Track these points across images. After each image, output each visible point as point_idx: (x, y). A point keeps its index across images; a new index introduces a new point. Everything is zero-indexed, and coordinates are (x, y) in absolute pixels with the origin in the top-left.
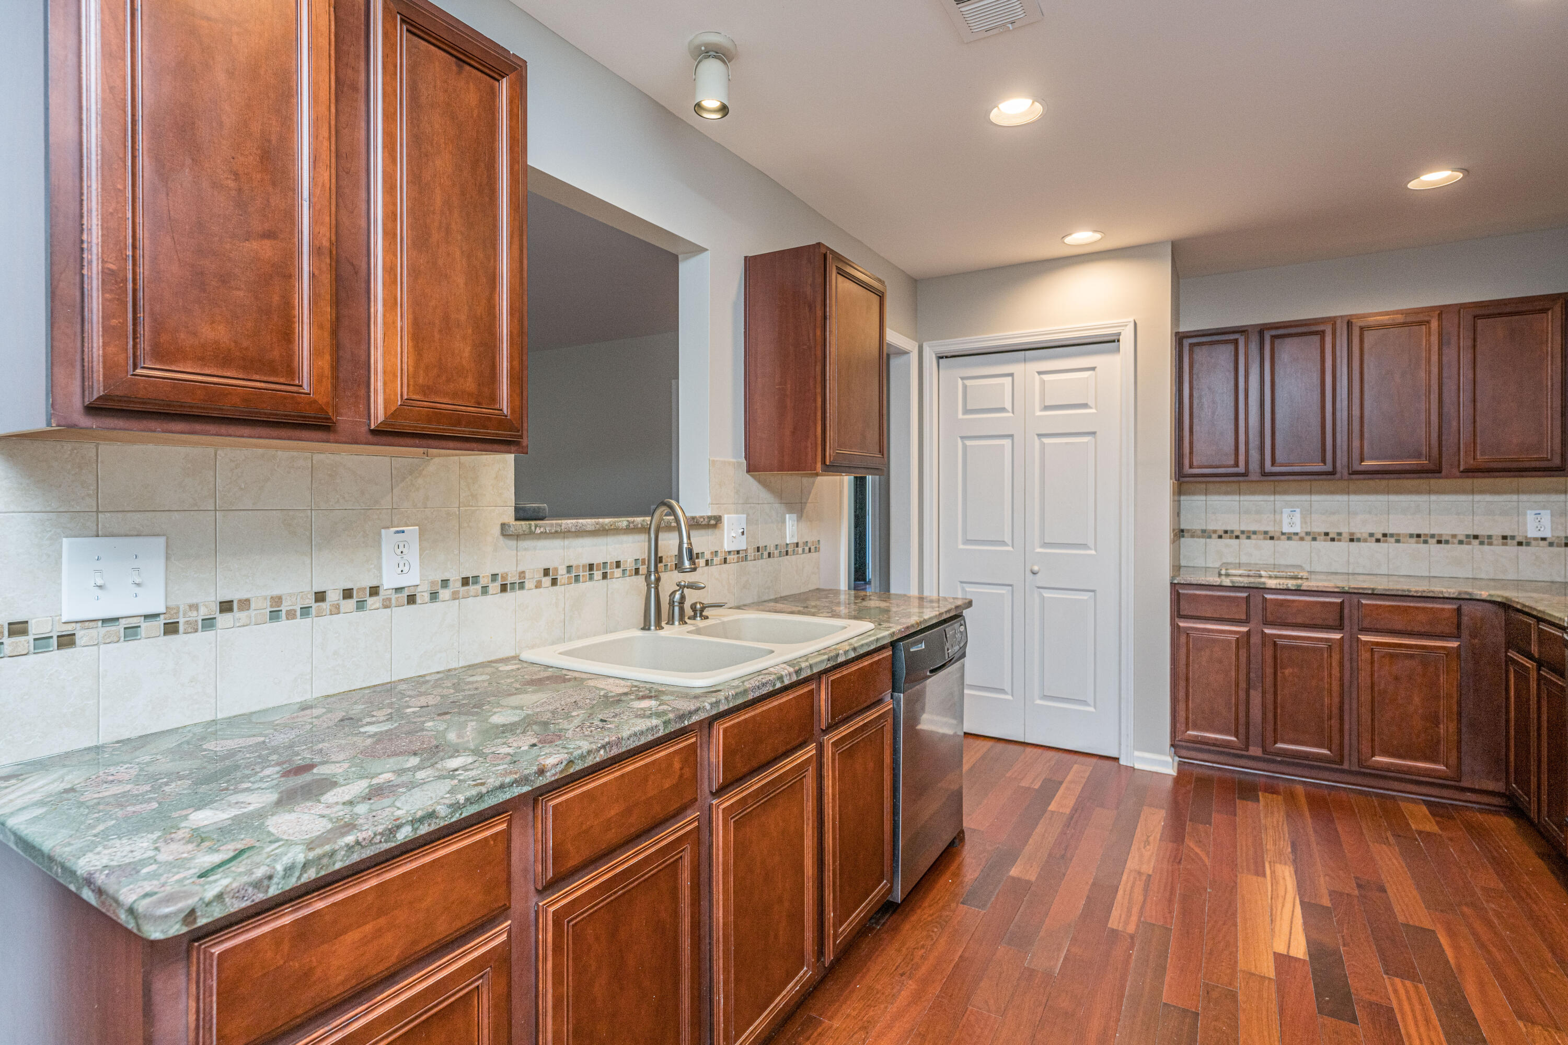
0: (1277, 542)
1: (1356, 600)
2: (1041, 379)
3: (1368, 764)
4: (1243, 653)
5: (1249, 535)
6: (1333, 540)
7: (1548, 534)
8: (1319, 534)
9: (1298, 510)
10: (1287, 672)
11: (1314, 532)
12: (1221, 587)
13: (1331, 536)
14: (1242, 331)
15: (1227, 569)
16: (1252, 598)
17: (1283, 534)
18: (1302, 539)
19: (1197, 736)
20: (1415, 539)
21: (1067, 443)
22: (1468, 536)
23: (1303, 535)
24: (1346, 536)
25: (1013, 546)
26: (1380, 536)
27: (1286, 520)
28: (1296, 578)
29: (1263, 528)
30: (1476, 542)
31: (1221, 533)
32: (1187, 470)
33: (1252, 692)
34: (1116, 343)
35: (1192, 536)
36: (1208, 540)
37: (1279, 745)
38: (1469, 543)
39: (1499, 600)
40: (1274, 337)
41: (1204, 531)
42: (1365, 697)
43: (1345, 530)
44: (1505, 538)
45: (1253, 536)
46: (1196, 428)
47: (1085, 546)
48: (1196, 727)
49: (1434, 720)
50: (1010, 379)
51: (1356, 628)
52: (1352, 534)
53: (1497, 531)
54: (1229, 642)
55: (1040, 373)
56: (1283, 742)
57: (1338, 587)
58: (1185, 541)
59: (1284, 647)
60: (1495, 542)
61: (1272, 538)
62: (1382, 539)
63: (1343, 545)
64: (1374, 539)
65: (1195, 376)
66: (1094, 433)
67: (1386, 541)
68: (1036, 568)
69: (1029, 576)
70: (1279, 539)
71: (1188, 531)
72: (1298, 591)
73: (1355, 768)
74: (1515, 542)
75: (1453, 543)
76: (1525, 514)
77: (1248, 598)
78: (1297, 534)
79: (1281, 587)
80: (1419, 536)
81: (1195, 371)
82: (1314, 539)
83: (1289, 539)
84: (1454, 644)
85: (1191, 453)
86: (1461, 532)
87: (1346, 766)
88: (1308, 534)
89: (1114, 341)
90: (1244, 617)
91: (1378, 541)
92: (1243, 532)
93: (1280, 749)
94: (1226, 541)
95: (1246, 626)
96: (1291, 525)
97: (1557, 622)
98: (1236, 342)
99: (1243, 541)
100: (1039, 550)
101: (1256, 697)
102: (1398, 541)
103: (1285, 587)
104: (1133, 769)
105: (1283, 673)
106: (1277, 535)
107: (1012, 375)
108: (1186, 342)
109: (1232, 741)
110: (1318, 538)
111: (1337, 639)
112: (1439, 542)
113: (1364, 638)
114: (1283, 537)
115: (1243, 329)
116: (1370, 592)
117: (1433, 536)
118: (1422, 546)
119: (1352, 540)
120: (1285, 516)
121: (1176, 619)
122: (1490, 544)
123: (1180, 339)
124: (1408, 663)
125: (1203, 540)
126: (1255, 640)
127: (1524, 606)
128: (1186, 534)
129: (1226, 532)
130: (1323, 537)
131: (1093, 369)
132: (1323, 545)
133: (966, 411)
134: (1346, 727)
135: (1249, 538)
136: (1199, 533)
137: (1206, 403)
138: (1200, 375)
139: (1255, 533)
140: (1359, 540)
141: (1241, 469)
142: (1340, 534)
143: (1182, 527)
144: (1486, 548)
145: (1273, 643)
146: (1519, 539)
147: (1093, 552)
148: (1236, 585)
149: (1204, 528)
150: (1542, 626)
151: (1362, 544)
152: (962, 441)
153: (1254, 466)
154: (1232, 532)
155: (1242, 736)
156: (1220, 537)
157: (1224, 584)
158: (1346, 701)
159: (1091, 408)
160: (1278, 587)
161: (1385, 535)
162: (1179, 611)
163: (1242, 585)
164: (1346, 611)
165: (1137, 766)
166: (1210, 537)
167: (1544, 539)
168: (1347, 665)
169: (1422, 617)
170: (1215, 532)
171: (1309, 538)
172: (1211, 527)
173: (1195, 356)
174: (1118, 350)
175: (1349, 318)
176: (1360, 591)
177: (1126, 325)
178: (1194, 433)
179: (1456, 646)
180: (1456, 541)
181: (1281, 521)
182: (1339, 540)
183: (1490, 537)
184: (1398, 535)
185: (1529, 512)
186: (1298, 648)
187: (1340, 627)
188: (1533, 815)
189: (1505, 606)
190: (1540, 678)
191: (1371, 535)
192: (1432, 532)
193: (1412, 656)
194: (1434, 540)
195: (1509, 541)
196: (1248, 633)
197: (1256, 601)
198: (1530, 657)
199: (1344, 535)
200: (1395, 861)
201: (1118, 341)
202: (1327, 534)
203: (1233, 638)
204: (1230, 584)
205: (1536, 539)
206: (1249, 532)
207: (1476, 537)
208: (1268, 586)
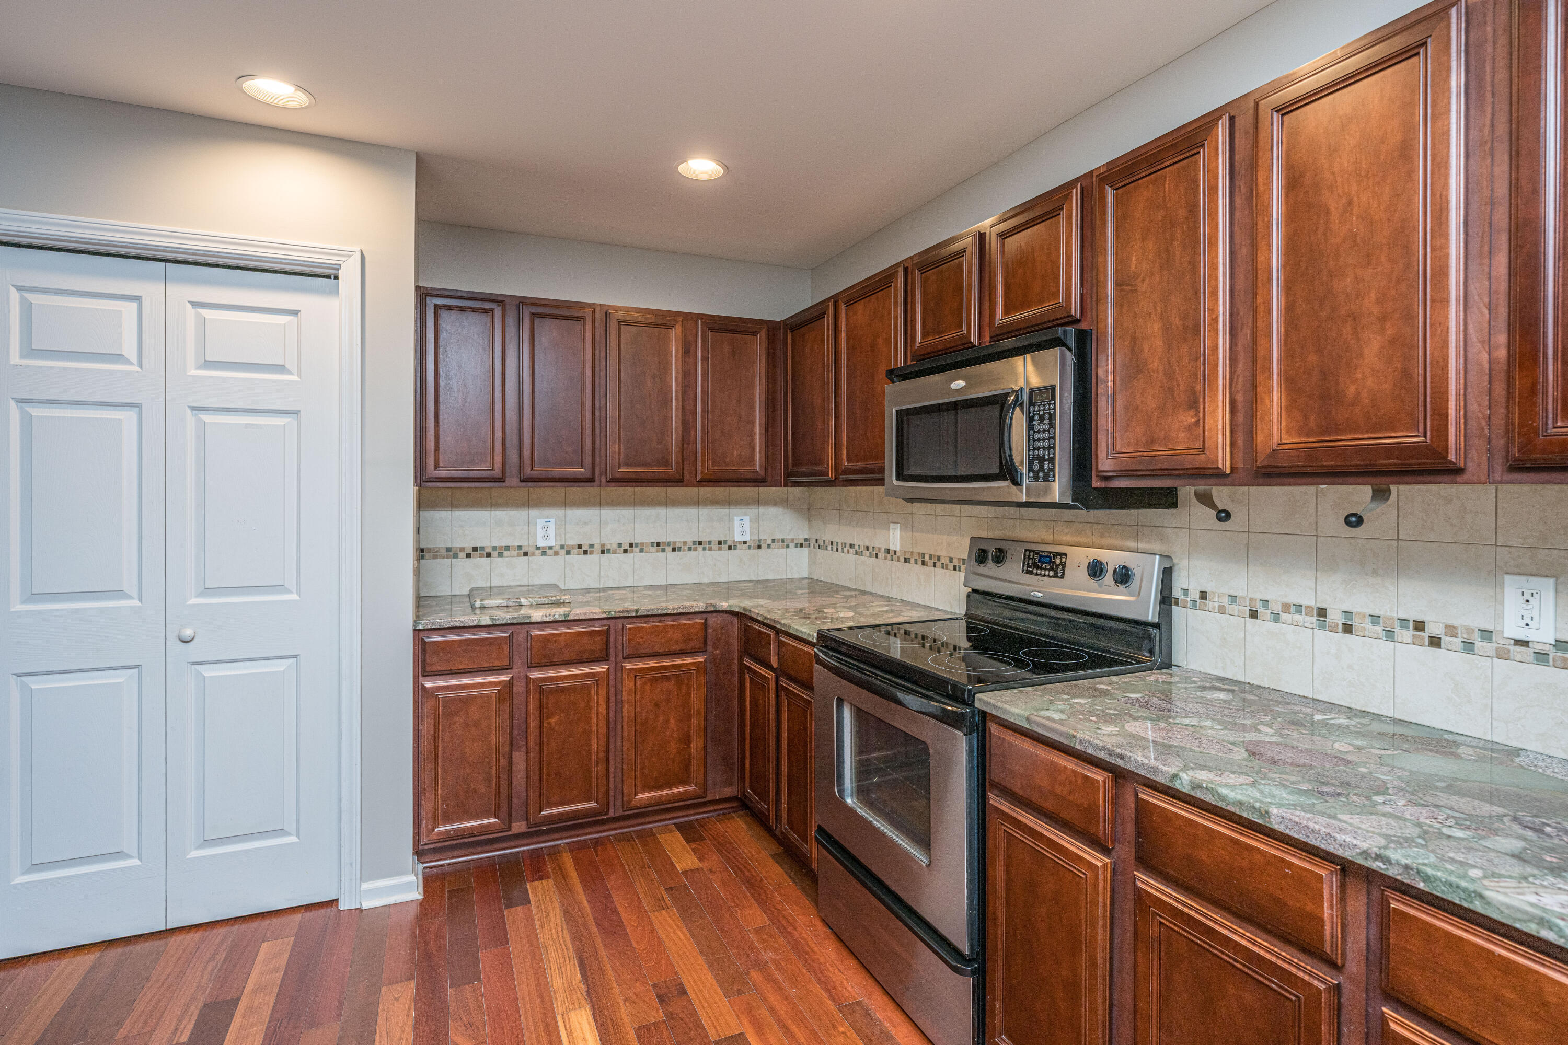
0: (530, 558)
1: (620, 626)
2: (198, 315)
3: (633, 803)
4: (505, 708)
5: (501, 551)
6: (585, 552)
7: (747, 538)
8: (573, 547)
9: (553, 520)
10: (553, 721)
11: (568, 545)
12: (478, 627)
13: (584, 548)
14: (500, 300)
15: (482, 600)
16: (515, 637)
17: (538, 548)
18: (556, 553)
19: (448, 832)
20: (655, 548)
21: (247, 426)
22: (695, 543)
23: (557, 548)
24: (597, 548)
25: (140, 599)
26: (627, 547)
27: (540, 533)
28: (558, 604)
29: (517, 544)
30: (700, 548)
31: (470, 551)
32: (431, 471)
33: (516, 755)
34: (332, 281)
35: (435, 557)
36: (453, 560)
37: (546, 812)
38: (696, 550)
39: (737, 610)
40: (534, 315)
41: (448, 549)
42: (628, 731)
43: (597, 542)
44: (720, 543)
45: (506, 553)
46: (443, 416)
47: (280, 588)
48: (447, 819)
49: (686, 740)
50: (134, 305)
51: (620, 656)
52: (603, 545)
53: (715, 538)
54: (489, 696)
55: (195, 304)
56: (550, 805)
57: (605, 612)
58: (426, 563)
59: (551, 691)
60: (714, 547)
61: (526, 554)
62: (629, 549)
63: (595, 557)
64: (622, 549)
65: (441, 350)
66: (296, 412)
67: (632, 552)
68: (188, 633)
69: (175, 647)
70: (533, 555)
71: (429, 550)
72: (566, 622)
73: (620, 813)
74: (727, 547)
75: (684, 550)
76: (733, 520)
77: (511, 637)
78: (550, 548)
79: (548, 619)
80: (658, 544)
81: (441, 342)
82: (568, 553)
83: (544, 554)
84: (701, 659)
85: (437, 450)
86: (690, 539)
87: (611, 814)
88: (562, 547)
89: (329, 277)
90: (506, 662)
91: (625, 551)
92: (494, 548)
93: (545, 817)
94: (476, 560)
95: (508, 674)
96: (546, 538)
97: (805, 637)
98: (491, 312)
99: (495, 559)
100: (194, 601)
101: (519, 758)
102: (641, 551)
103: (552, 619)
104: (360, 910)
105: (549, 723)
106: (530, 550)
107: (138, 299)
108: (432, 302)
109: (491, 824)
110: (572, 551)
111: (604, 672)
112: (674, 550)
113: (628, 666)
114: (538, 552)
115: (499, 299)
116: (634, 614)
117: (669, 544)
118: (661, 554)
119: (603, 552)
120: (539, 527)
121: (421, 678)
122: (710, 549)
123: (423, 295)
124: (666, 685)
125: (447, 561)
126: (519, 688)
127: (766, 618)
128: (427, 555)
129: (475, 549)
130: (576, 550)
131: (295, 313)
132: (577, 558)
133: (29, 351)
134: (612, 769)
135: (501, 555)
136: (443, 552)
137: (455, 387)
138: (448, 348)
139: (507, 548)
140: (609, 552)
141: (497, 472)
142: (592, 546)
143: (422, 546)
144: (708, 553)
145: (539, 688)
146: (729, 543)
147: (294, 597)
148: (498, 622)
149: (449, 546)
150: (783, 638)
151: (612, 556)
152: (21, 408)
153: (512, 470)
154: (482, 548)
155: (503, 815)
156: (468, 556)
157: (483, 623)
158: (612, 740)
159: (290, 373)
160: (545, 619)
161: (631, 545)
162: (424, 667)
163: (504, 622)
164: (612, 639)
165: (366, 905)
166: (456, 556)
167: (745, 543)
168: (612, 698)
169: (677, 635)
170: (462, 549)
171: (563, 552)
172: (457, 544)
173: (441, 322)
174: (336, 291)
175: (608, 308)
176: (626, 614)
177: (350, 256)
178: (441, 424)
179: (703, 660)
180: (686, 548)
181: (535, 534)
182: (592, 553)
183: (710, 542)
184: (642, 544)
185: (735, 518)
186: (564, 689)
187: (605, 658)
188: (772, 822)
189: (742, 616)
190: (778, 688)
191: (620, 545)
192: (668, 540)
193: (668, 678)
194: (670, 548)
195: (723, 546)
196: (511, 682)
197: (520, 637)
198: (769, 667)
199: (596, 546)
200: (678, 932)
201: (336, 278)
202: (580, 547)
203: (492, 691)
204: (489, 623)
205: (740, 543)
206: (501, 547)
207: (700, 543)
208: (533, 620)
